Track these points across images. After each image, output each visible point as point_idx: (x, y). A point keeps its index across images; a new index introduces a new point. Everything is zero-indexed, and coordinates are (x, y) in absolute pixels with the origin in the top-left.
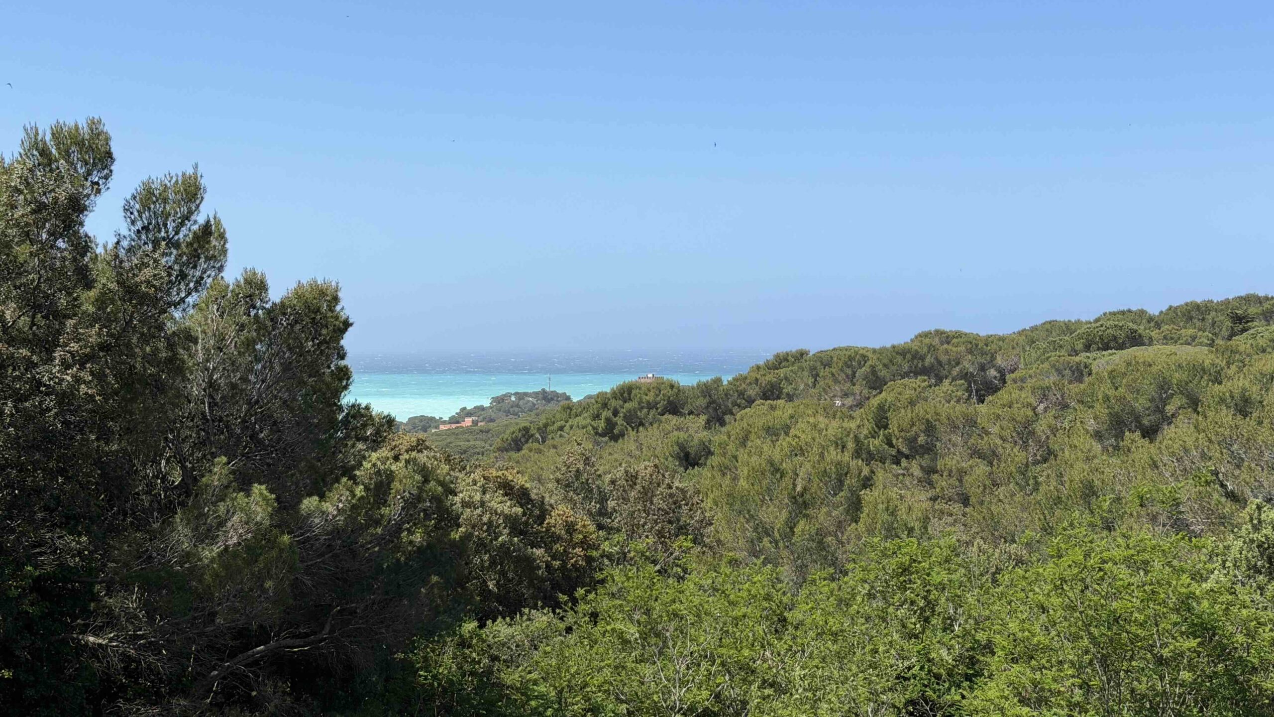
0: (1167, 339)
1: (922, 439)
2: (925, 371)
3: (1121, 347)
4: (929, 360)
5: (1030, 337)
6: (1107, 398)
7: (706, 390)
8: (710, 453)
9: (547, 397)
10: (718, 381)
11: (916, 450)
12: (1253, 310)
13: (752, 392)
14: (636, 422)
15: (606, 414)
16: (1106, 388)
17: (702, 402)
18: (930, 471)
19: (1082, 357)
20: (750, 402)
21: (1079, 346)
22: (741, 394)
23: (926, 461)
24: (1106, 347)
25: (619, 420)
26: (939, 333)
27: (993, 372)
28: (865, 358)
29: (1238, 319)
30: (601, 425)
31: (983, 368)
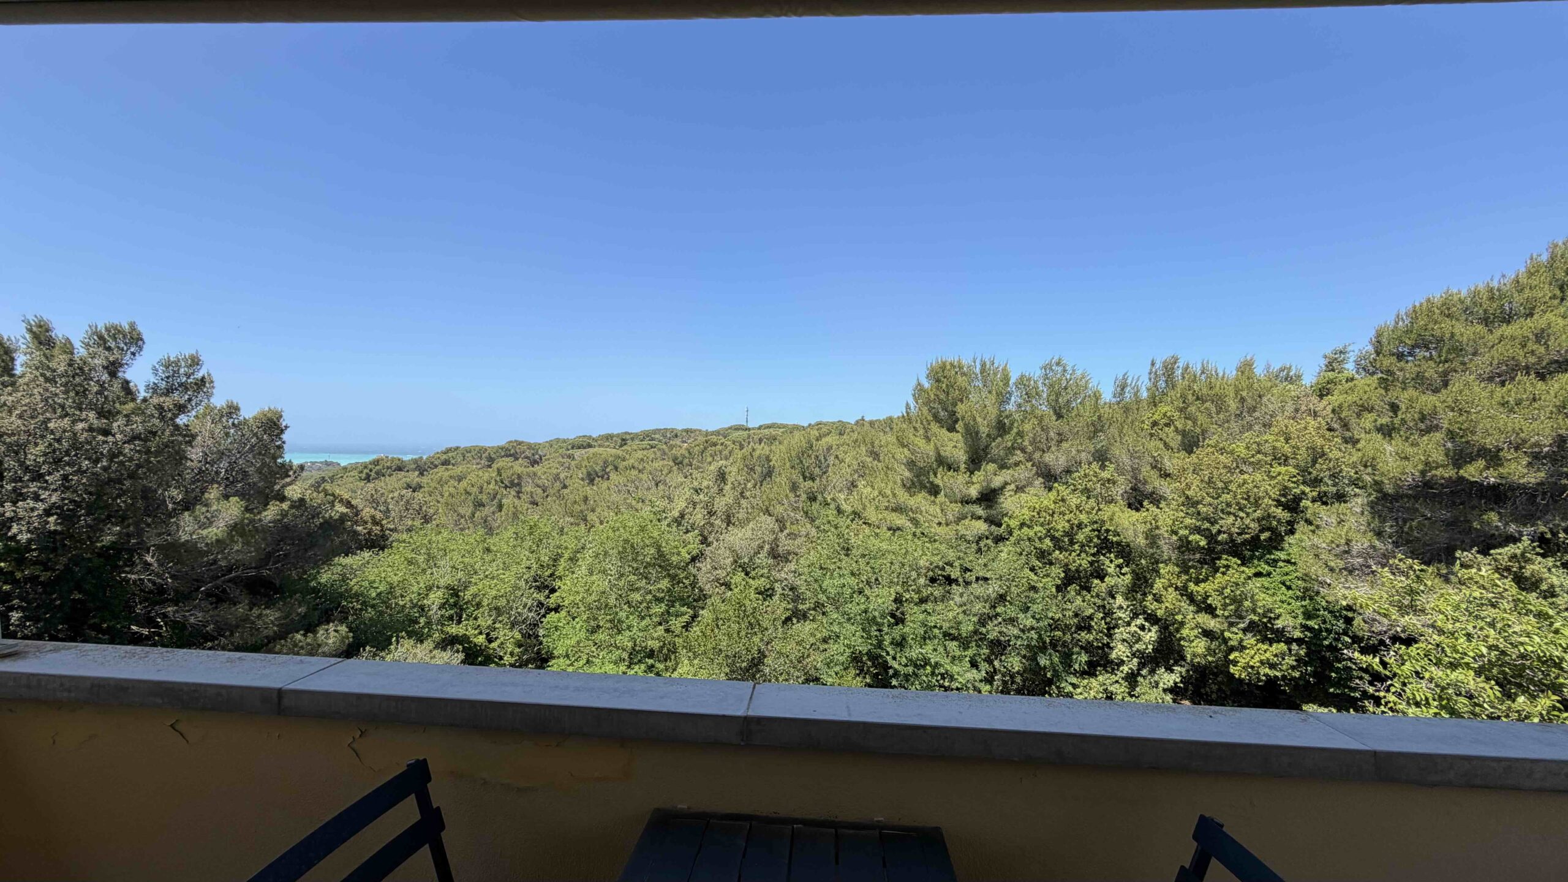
1: (516, 481)
2: (511, 455)
4: (512, 451)
5: (551, 444)
6: (586, 466)
7: (415, 461)
8: (421, 487)
9: (327, 464)
10: (421, 458)
11: (513, 485)
13: (436, 463)
14: (380, 474)
15: (366, 471)
16: (585, 463)
17: (414, 466)
18: (519, 492)
19: (570, 452)
20: (436, 466)
21: (570, 447)
22: (432, 463)
23: (517, 489)
24: (579, 448)
25: (373, 474)
26: (516, 441)
27: (537, 456)
28: (486, 450)
30: (363, 476)
31: (533, 455)
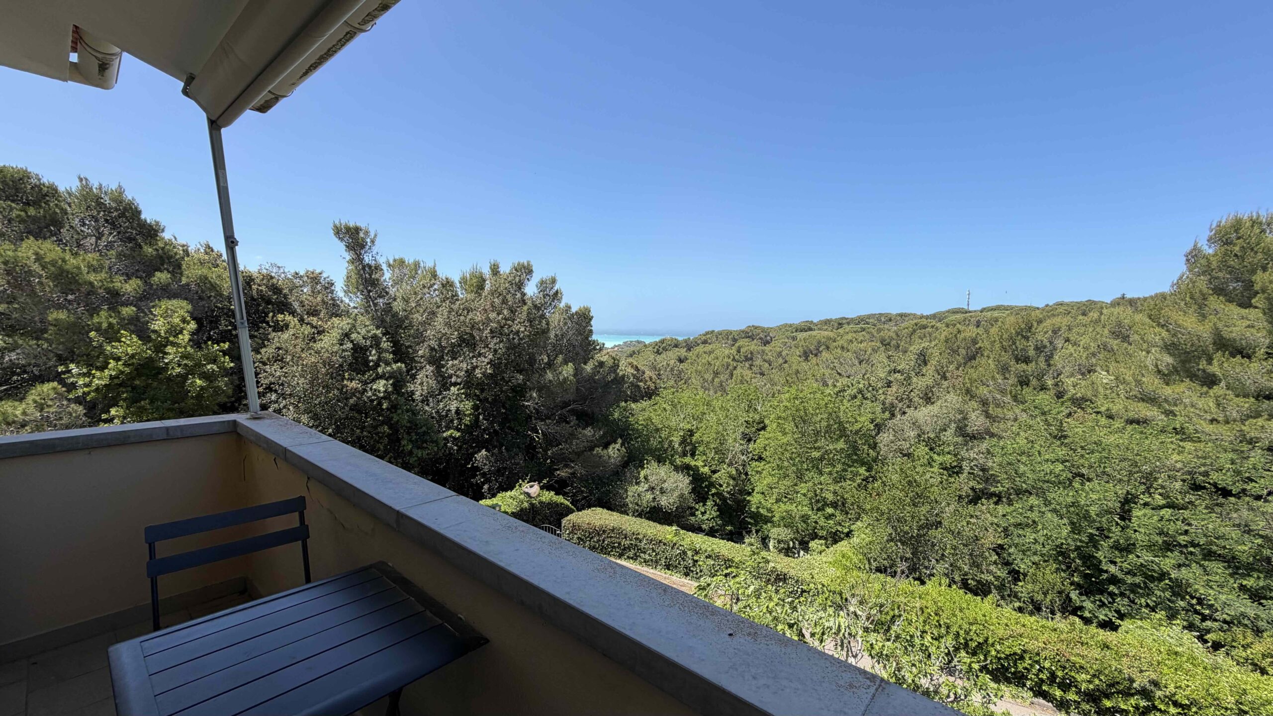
0: (819, 329)
1: (749, 356)
2: (749, 337)
3: (806, 331)
4: (750, 334)
5: (780, 328)
6: (802, 346)
7: (686, 341)
8: (687, 359)
9: (638, 342)
10: (689, 339)
11: (747, 359)
12: (844, 321)
13: (699, 342)
14: (665, 349)
15: (657, 347)
16: (802, 343)
17: (684, 344)
18: (751, 365)
19: (794, 334)
20: (698, 345)
21: (794, 331)
22: (696, 342)
23: (750, 362)
24: (801, 331)
25: (661, 349)
26: (753, 326)
27: (769, 338)
28: (731, 333)
29: (840, 324)
30: (655, 350)
31: (766, 336)
